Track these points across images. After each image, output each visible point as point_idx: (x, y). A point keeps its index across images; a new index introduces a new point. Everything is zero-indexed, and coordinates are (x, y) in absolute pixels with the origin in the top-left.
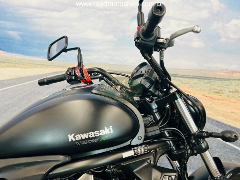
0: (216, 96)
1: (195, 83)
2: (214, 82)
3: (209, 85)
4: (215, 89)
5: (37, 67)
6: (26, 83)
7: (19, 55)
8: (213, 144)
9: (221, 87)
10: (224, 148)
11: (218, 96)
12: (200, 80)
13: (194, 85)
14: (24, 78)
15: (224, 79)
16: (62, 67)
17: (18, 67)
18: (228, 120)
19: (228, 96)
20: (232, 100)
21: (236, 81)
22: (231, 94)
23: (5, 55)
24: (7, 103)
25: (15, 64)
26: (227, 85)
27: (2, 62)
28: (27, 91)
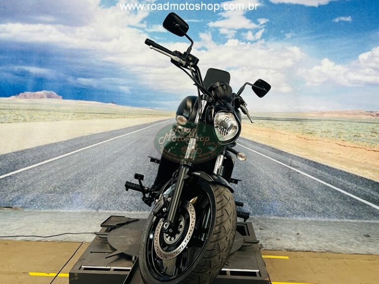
0: (309, 137)
1: (288, 126)
2: (305, 123)
3: (301, 126)
4: (307, 130)
5: (144, 117)
6: (134, 132)
7: (129, 107)
8: (314, 187)
9: (313, 127)
10: (326, 190)
11: (311, 136)
12: (292, 122)
13: (287, 127)
14: (133, 127)
15: (315, 120)
16: (167, 116)
17: (128, 118)
18: (326, 160)
19: (321, 136)
20: (326, 140)
21: (327, 122)
22: (324, 134)
23: (116, 107)
24: (115, 152)
25: (125, 115)
26: (319, 126)
27: (114, 114)
28: (134, 140)
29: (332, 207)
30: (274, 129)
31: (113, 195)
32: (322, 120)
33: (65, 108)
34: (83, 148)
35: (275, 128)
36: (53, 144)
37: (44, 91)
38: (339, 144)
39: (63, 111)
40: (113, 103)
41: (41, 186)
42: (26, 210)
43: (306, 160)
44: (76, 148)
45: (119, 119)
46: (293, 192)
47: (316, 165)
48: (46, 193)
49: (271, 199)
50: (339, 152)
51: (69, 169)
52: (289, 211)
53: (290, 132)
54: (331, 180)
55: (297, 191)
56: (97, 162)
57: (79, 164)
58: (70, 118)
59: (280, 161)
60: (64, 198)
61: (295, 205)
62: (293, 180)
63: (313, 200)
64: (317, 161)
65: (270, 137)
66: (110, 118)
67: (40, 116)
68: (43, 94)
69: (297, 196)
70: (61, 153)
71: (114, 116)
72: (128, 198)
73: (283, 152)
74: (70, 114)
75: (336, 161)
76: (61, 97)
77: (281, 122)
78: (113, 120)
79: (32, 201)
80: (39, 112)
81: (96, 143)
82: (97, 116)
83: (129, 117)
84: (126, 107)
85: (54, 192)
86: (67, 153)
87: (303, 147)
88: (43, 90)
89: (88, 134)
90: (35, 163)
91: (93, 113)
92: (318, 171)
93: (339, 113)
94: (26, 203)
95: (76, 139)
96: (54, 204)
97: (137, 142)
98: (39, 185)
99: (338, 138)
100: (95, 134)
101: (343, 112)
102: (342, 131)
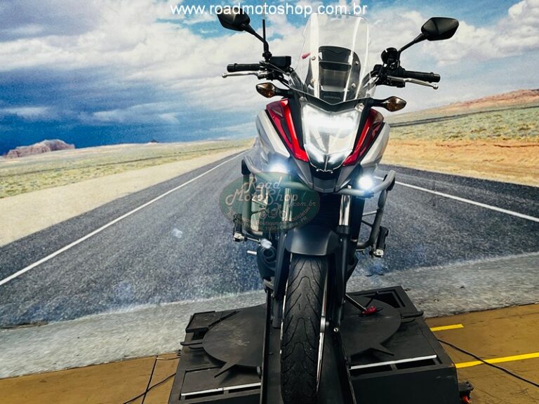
0: (454, 142)
1: (421, 131)
2: (446, 123)
3: (440, 128)
4: (450, 133)
5: (205, 154)
6: (193, 180)
7: (178, 143)
8: (472, 215)
9: (458, 127)
10: (490, 217)
11: (457, 141)
12: (427, 125)
13: (420, 134)
14: (190, 172)
15: (459, 115)
16: (238, 147)
17: (180, 160)
18: (483, 173)
19: (472, 139)
20: (480, 142)
21: (477, 115)
22: (475, 135)
23: (160, 147)
24: (170, 214)
25: (174, 157)
26: (465, 123)
27: (158, 158)
28: (196, 191)
29: (503, 239)
30: (400, 139)
31: (178, 278)
32: (470, 114)
33: (82, 162)
34: (119, 216)
35: (403, 137)
36: (73, 219)
37: (46, 141)
38: (499, 146)
39: (80, 167)
40: (154, 141)
41: (67, 285)
42: (51, 324)
43: (456, 177)
44: (111, 218)
45: (167, 164)
46: (443, 228)
47: (471, 182)
48: (76, 294)
49: (412, 243)
50: (502, 157)
51: (106, 251)
52: (441, 255)
53: (425, 140)
54: (495, 201)
55: (448, 224)
56: (145, 233)
57: (119, 241)
58: (93, 175)
59: (417, 186)
60: (105, 295)
61: (449, 246)
62: (441, 209)
63: (473, 234)
64: (472, 176)
65: (396, 152)
66: (154, 165)
67: (46, 179)
68: (45, 145)
69: (450, 232)
70: (89, 229)
71: (159, 161)
72: (202, 278)
73: (419, 171)
74: (91, 169)
75: (499, 171)
76: (73, 145)
77: (409, 127)
78: (158, 166)
79: (57, 308)
80: (44, 174)
81: (138, 207)
82: (133, 166)
83: (181, 158)
84: (174, 143)
85: (88, 291)
86: (97, 228)
87: (447, 159)
88: (43, 140)
89: (124, 195)
90: (52, 252)
91: (126, 162)
92: (475, 190)
93: (493, 99)
94: (49, 313)
95: (107, 205)
96: (91, 307)
97: (201, 193)
98: (64, 284)
99: (497, 137)
100: (135, 193)
101: (498, 97)
102: (501, 126)
